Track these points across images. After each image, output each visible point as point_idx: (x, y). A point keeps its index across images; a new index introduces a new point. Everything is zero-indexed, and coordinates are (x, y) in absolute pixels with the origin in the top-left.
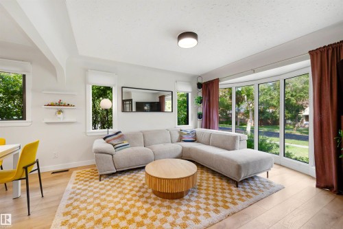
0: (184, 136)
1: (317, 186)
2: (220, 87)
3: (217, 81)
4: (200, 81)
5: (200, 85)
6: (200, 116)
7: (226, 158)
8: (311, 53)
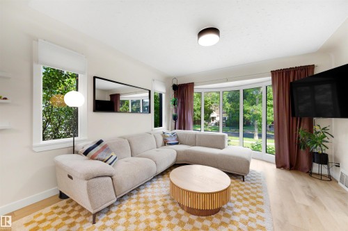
0: (168, 139)
1: (277, 167)
2: (195, 90)
3: (192, 85)
4: (176, 83)
5: (175, 87)
6: (175, 118)
7: (234, 157)
8: (273, 73)
